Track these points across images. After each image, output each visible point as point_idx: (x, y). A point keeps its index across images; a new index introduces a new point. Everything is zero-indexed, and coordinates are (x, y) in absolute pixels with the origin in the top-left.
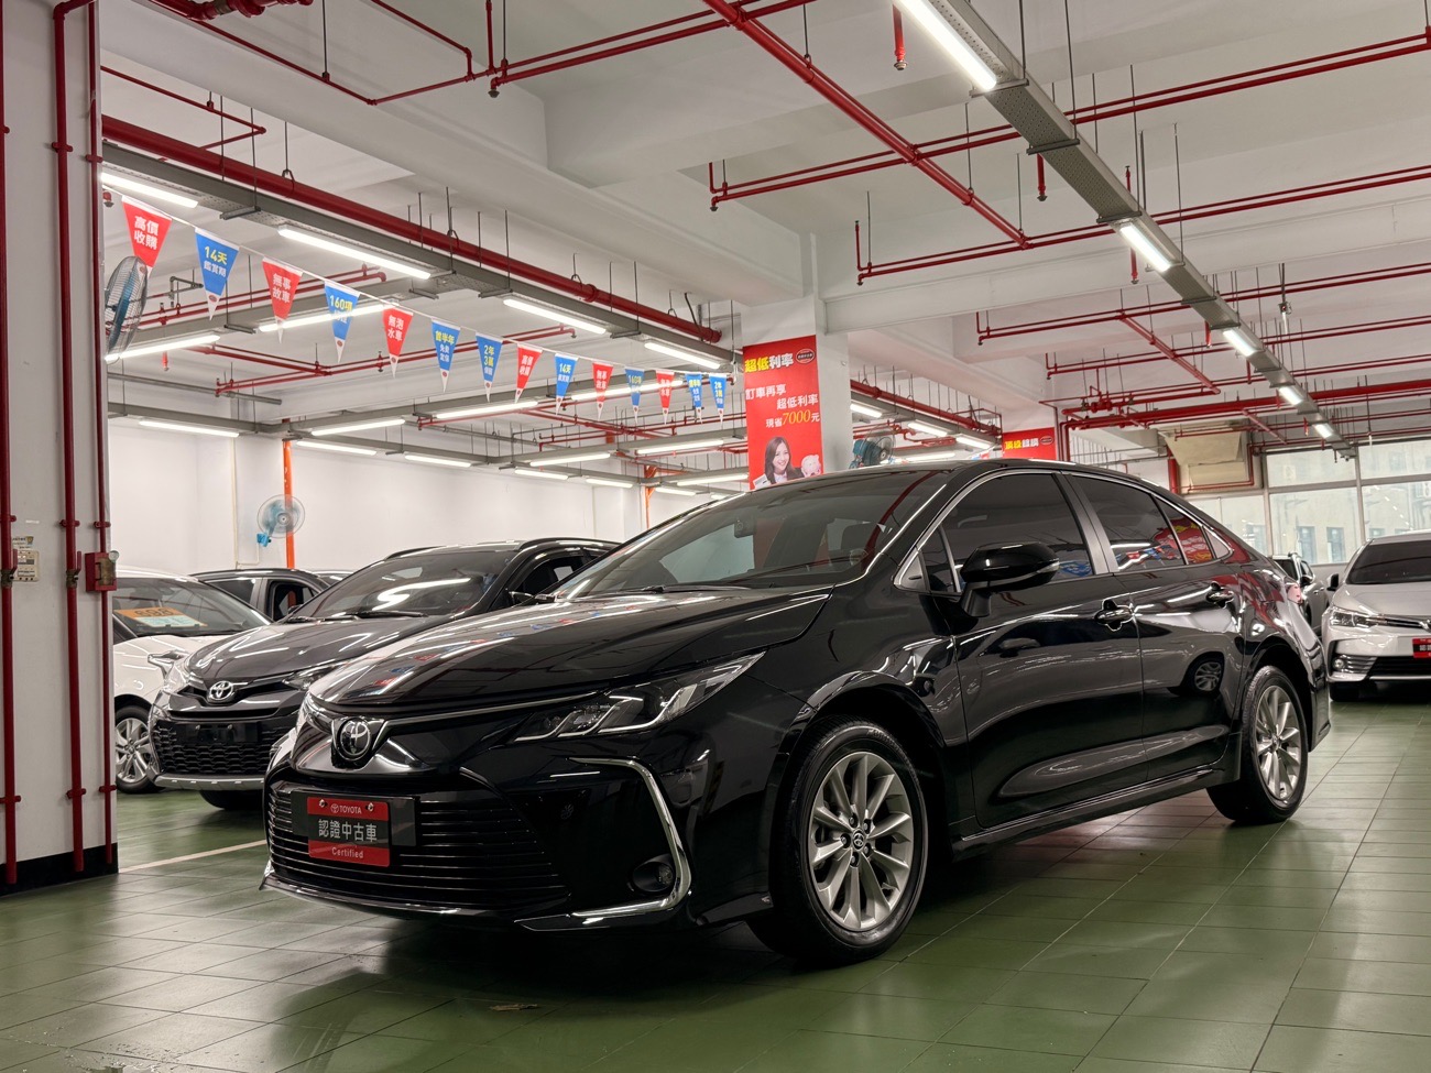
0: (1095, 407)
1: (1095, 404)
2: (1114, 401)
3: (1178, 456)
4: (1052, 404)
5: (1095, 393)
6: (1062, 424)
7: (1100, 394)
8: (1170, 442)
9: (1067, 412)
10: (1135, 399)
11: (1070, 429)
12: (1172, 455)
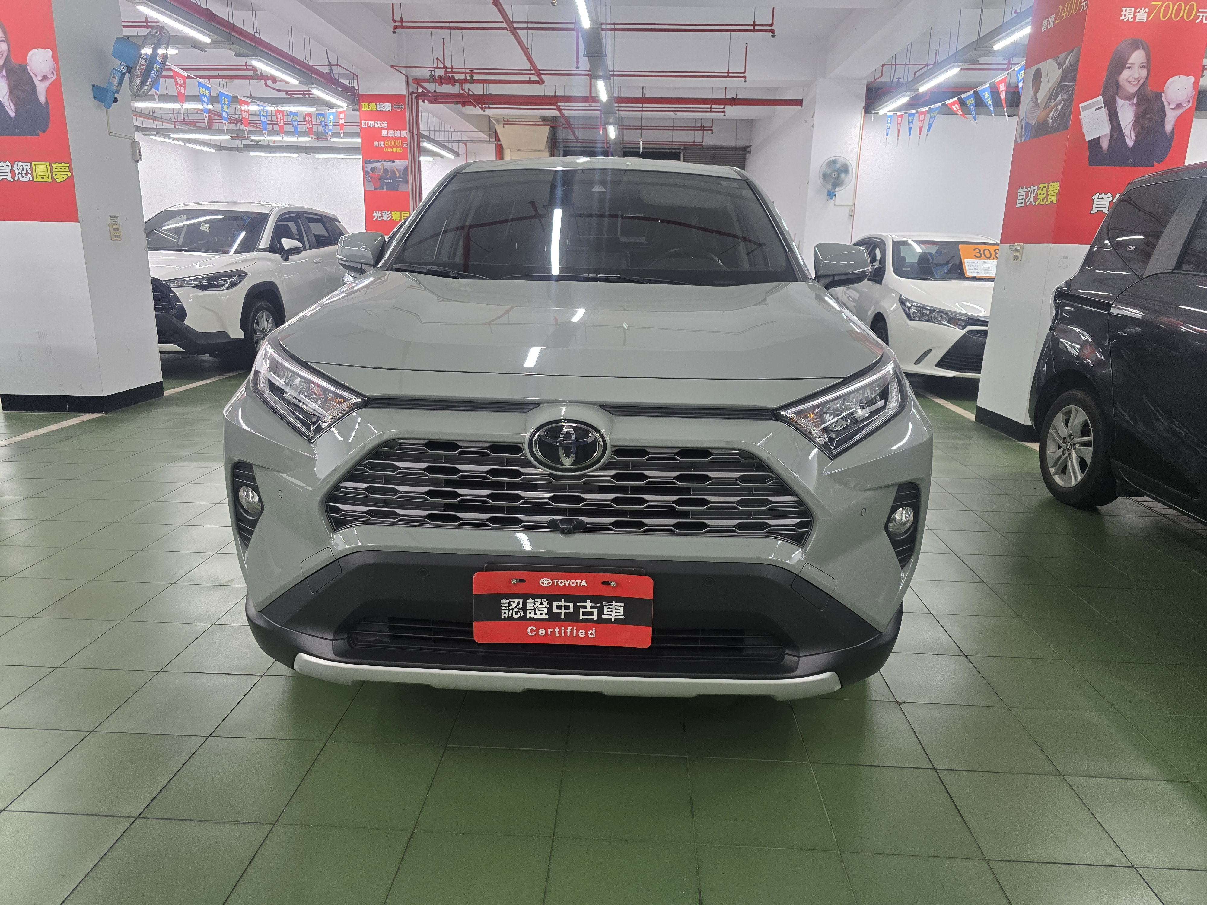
0: (441, 81)
1: (440, 77)
2: (457, 77)
3: (503, 142)
4: (403, 70)
5: (441, 65)
6: (413, 93)
7: (445, 67)
8: (499, 129)
9: (418, 82)
10: (476, 77)
11: (420, 101)
12: (499, 140)
